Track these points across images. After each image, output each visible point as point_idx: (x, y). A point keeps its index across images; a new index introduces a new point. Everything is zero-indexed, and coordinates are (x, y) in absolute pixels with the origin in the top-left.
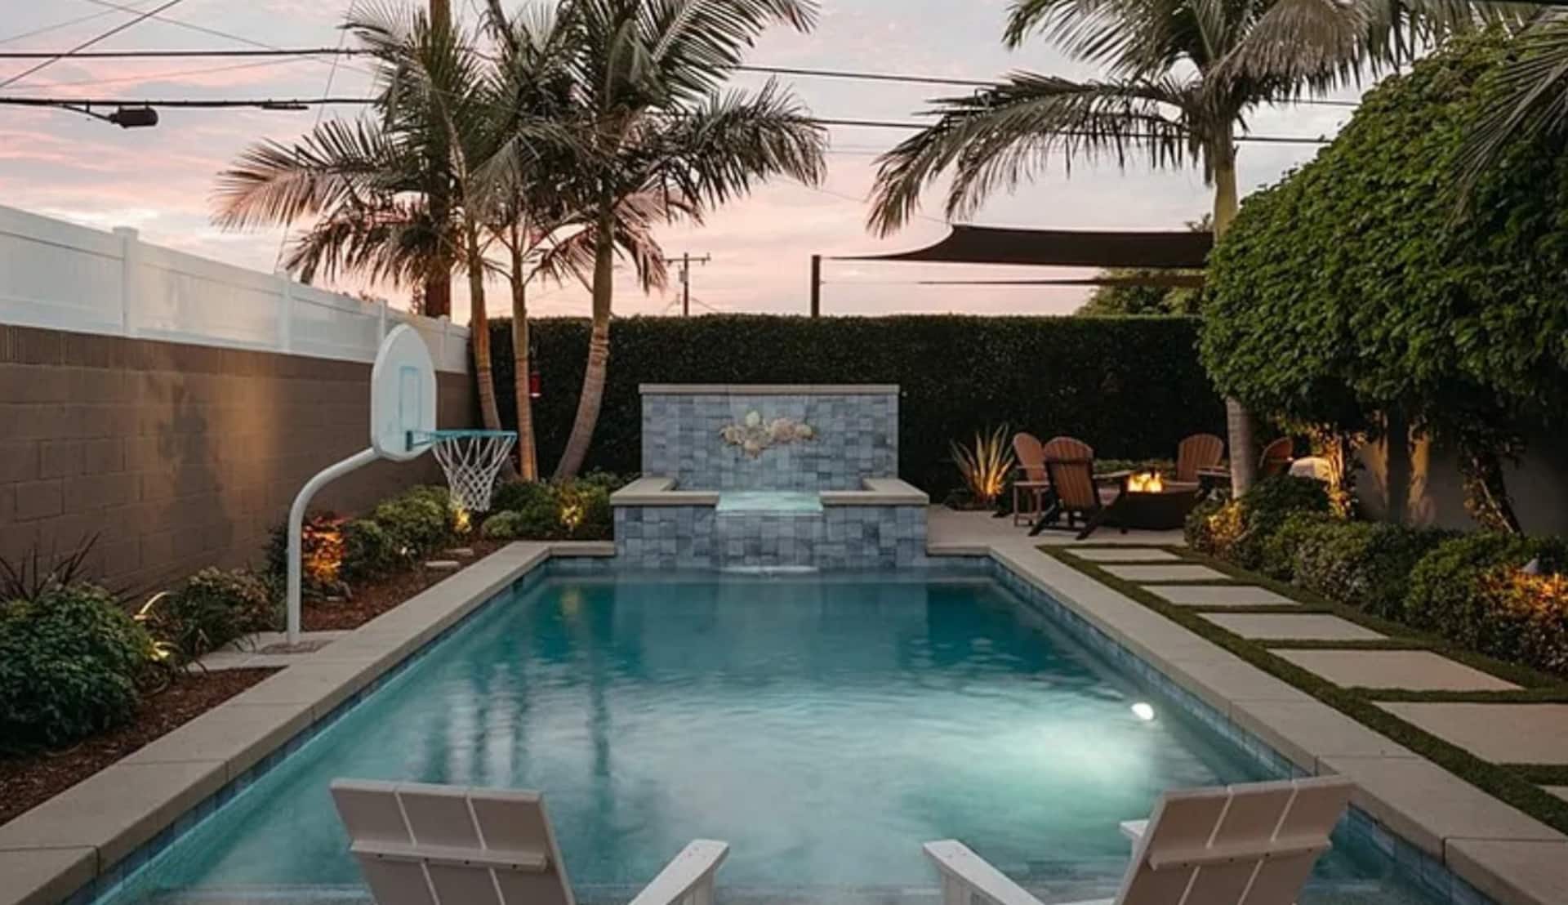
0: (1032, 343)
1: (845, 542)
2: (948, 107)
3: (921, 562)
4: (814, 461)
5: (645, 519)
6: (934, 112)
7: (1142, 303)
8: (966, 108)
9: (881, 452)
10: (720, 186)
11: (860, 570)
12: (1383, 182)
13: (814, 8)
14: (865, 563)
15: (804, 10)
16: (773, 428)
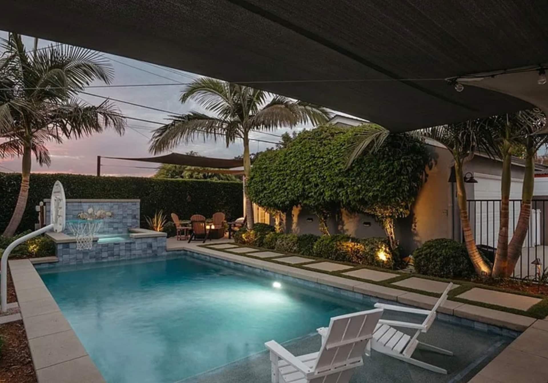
0: (167, 187)
1: (141, 249)
2: (174, 118)
3: (165, 253)
4: (112, 224)
5: (70, 247)
6: (170, 119)
7: (175, 174)
8: (180, 119)
9: (134, 220)
10: (79, 132)
11: (146, 258)
12: (316, 156)
13: (112, 77)
14: (148, 255)
15: (108, 77)
16: (98, 213)
